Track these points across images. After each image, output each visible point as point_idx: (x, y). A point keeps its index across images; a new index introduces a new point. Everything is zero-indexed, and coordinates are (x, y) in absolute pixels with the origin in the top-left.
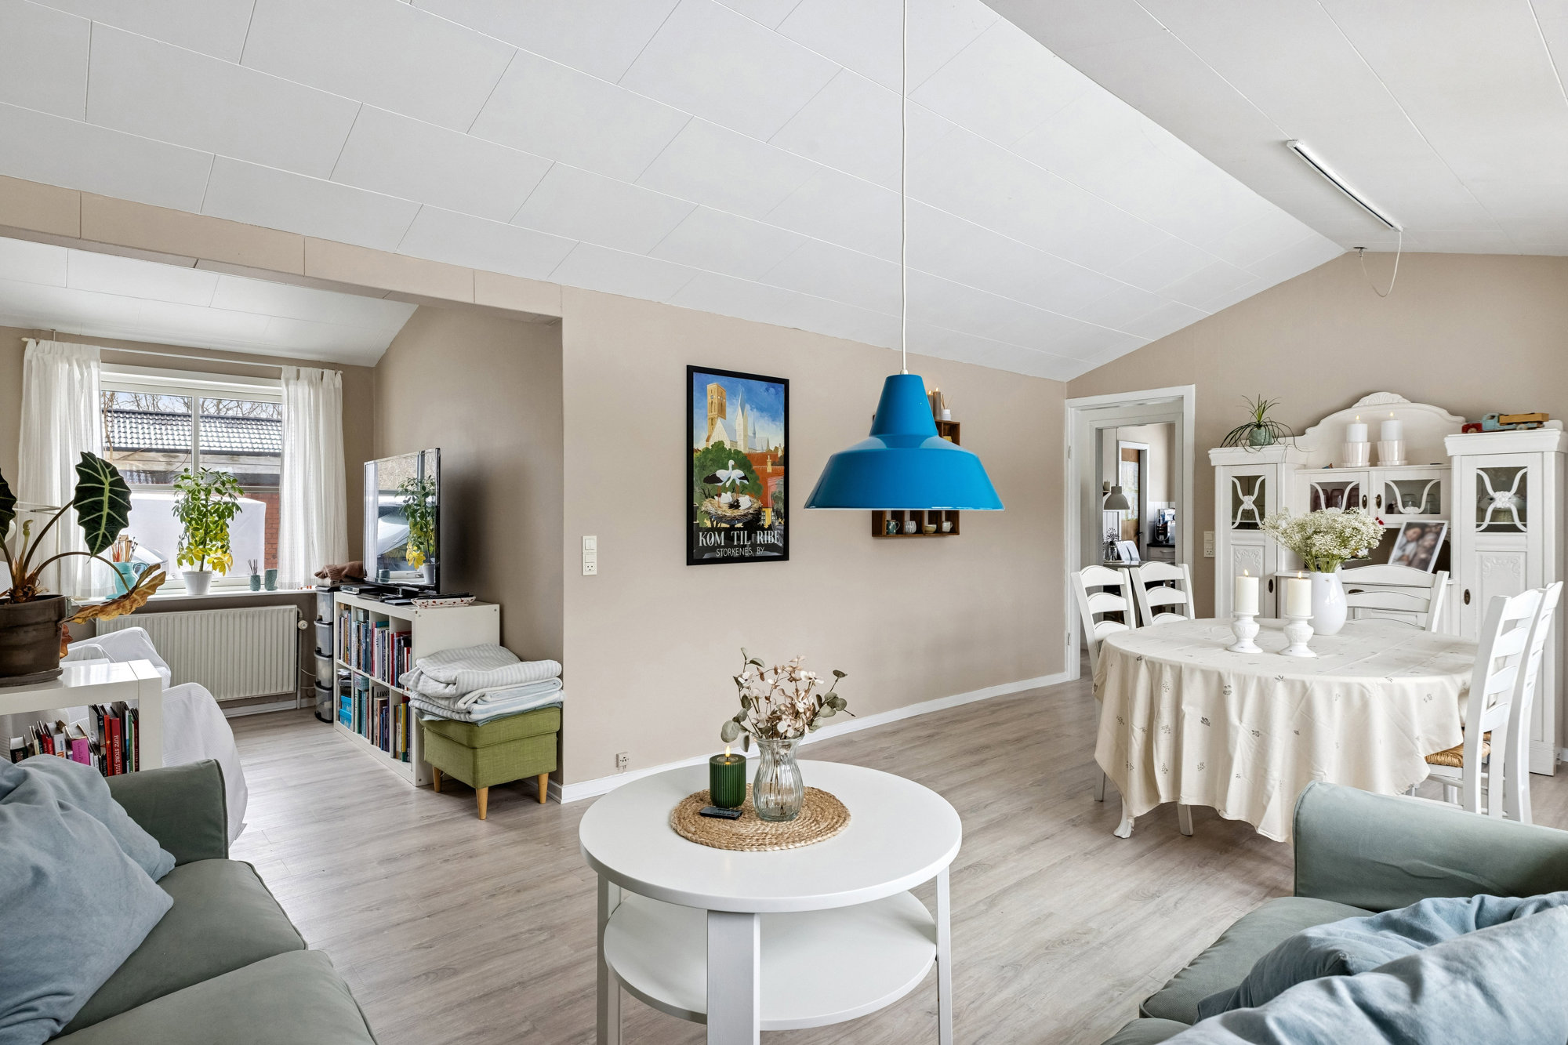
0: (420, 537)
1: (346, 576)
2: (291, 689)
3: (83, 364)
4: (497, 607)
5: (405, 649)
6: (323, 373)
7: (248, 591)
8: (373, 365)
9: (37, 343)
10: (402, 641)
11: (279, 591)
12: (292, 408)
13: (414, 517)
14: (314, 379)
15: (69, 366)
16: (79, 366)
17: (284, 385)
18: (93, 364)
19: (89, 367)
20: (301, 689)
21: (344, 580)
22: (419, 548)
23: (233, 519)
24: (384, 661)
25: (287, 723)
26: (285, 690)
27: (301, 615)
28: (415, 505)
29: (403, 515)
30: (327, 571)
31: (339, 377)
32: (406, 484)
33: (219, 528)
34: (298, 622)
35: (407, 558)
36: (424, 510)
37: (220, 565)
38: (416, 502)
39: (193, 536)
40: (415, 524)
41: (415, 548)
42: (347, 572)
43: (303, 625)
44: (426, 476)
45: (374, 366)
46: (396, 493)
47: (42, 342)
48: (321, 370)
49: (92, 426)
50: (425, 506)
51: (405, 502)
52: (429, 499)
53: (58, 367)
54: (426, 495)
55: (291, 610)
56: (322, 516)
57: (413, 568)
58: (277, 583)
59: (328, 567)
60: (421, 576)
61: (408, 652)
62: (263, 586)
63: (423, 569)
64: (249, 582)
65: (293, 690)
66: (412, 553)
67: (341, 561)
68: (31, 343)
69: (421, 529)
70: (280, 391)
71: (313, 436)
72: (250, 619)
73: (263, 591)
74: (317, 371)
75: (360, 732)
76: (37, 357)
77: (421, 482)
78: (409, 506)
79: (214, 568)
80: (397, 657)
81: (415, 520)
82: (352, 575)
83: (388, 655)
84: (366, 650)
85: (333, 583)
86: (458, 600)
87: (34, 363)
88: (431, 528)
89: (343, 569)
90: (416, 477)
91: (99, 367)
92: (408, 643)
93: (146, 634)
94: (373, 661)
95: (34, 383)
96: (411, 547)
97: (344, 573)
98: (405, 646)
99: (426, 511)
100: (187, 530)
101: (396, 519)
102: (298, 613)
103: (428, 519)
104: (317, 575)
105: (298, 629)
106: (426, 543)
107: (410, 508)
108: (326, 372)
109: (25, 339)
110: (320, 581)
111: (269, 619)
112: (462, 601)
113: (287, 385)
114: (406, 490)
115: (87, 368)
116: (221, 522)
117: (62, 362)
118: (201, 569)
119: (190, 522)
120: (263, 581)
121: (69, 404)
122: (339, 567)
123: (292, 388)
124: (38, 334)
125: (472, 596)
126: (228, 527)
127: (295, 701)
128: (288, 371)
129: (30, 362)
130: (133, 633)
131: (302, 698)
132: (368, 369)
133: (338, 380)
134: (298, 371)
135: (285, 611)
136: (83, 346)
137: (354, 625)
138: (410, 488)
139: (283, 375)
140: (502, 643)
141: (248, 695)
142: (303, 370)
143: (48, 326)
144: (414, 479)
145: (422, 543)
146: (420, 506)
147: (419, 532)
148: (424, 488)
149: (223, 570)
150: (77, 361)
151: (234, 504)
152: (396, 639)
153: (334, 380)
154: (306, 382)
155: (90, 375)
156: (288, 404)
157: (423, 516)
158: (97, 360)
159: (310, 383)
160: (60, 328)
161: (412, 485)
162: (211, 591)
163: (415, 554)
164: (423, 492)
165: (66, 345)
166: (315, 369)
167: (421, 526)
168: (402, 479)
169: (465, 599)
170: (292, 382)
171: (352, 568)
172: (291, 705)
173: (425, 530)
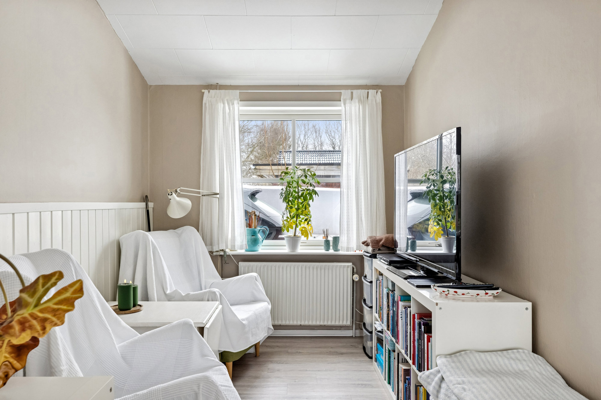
0: (439, 215)
1: (383, 246)
2: (349, 323)
3: (231, 103)
4: (529, 305)
5: (426, 335)
6: (368, 92)
7: (322, 251)
8: (403, 82)
9: (209, 92)
10: (423, 327)
11: (341, 253)
12: (348, 122)
13: (434, 200)
14: (362, 98)
15: (223, 104)
16: (228, 104)
17: (343, 105)
18: (236, 102)
19: (233, 104)
20: (356, 323)
21: (381, 248)
22: (438, 224)
23: (313, 201)
24: (406, 336)
25: (344, 350)
26: (345, 323)
27: (355, 270)
28: (436, 190)
29: (426, 198)
30: (369, 241)
31: (379, 94)
32: (428, 174)
33: (304, 207)
34: (353, 275)
35: (429, 231)
36: (442, 194)
37: (305, 233)
38: (436, 188)
39: (290, 212)
40: (435, 205)
41: (435, 224)
42: (383, 243)
43: (356, 277)
44: (444, 166)
45: (404, 84)
46: (421, 182)
47: (211, 91)
48: (367, 91)
49: (235, 141)
50: (443, 191)
51: (427, 188)
52: (447, 186)
53: (218, 106)
54: (444, 182)
55: (348, 267)
56: (368, 199)
57: (433, 239)
58: (340, 246)
59: (370, 237)
60: (440, 246)
61: (429, 341)
62: (331, 247)
63: (442, 240)
64: (323, 244)
65: (349, 324)
66: (433, 227)
67: (381, 234)
68: (206, 91)
69: (440, 209)
70: (340, 111)
71: (362, 140)
72: (323, 271)
73: (331, 251)
74: (364, 92)
75: (389, 383)
76: (208, 100)
77: (440, 172)
78: (430, 191)
79: (302, 234)
80: (418, 340)
81: (435, 202)
82: (387, 245)
83: (410, 333)
84: (393, 317)
85: (374, 250)
86: (482, 292)
87: (207, 105)
88: (449, 208)
89: (381, 240)
90: (435, 168)
91: (238, 104)
92: (429, 329)
93: (259, 279)
94: (398, 331)
95: (207, 117)
96: (432, 223)
97: (381, 243)
98: (425, 332)
99: (444, 195)
100: (287, 208)
101: (421, 201)
102: (353, 268)
103: (446, 201)
104: (363, 243)
105: (353, 281)
106: (443, 220)
107: (431, 192)
108: (371, 91)
109: (203, 91)
110: (364, 248)
111: (334, 271)
112: (487, 294)
113: (345, 104)
114: (429, 179)
115: (232, 105)
116: (305, 203)
117: (220, 102)
118: (295, 235)
119: (288, 203)
120: (331, 244)
121: (223, 128)
122: (378, 238)
123: (348, 106)
124: (210, 87)
125: (497, 289)
126: (310, 206)
127: (352, 331)
128: (346, 94)
129: (206, 104)
130: (251, 277)
131: (356, 329)
132: (400, 87)
133: (379, 97)
134: (352, 93)
135: (344, 266)
136: (230, 91)
137: (385, 291)
138: (431, 177)
139: (342, 97)
140: (535, 349)
141: (322, 323)
142: (355, 92)
143: (214, 82)
144: (434, 170)
145: (440, 220)
146: (439, 191)
147: (438, 211)
148: (442, 177)
149: (307, 236)
150: (227, 100)
151: (313, 191)
152: (417, 321)
153: (376, 97)
154: (357, 101)
155: (234, 108)
156: (346, 120)
157: (442, 199)
158: (238, 100)
159: (360, 101)
160: (222, 82)
161: (433, 175)
162: (301, 250)
163: (435, 228)
164: (441, 180)
165: (223, 91)
166: (363, 91)
167: (440, 207)
168: (425, 170)
169: (490, 292)
170: (348, 101)
171: (387, 239)
172: (349, 333)
173: (443, 210)
